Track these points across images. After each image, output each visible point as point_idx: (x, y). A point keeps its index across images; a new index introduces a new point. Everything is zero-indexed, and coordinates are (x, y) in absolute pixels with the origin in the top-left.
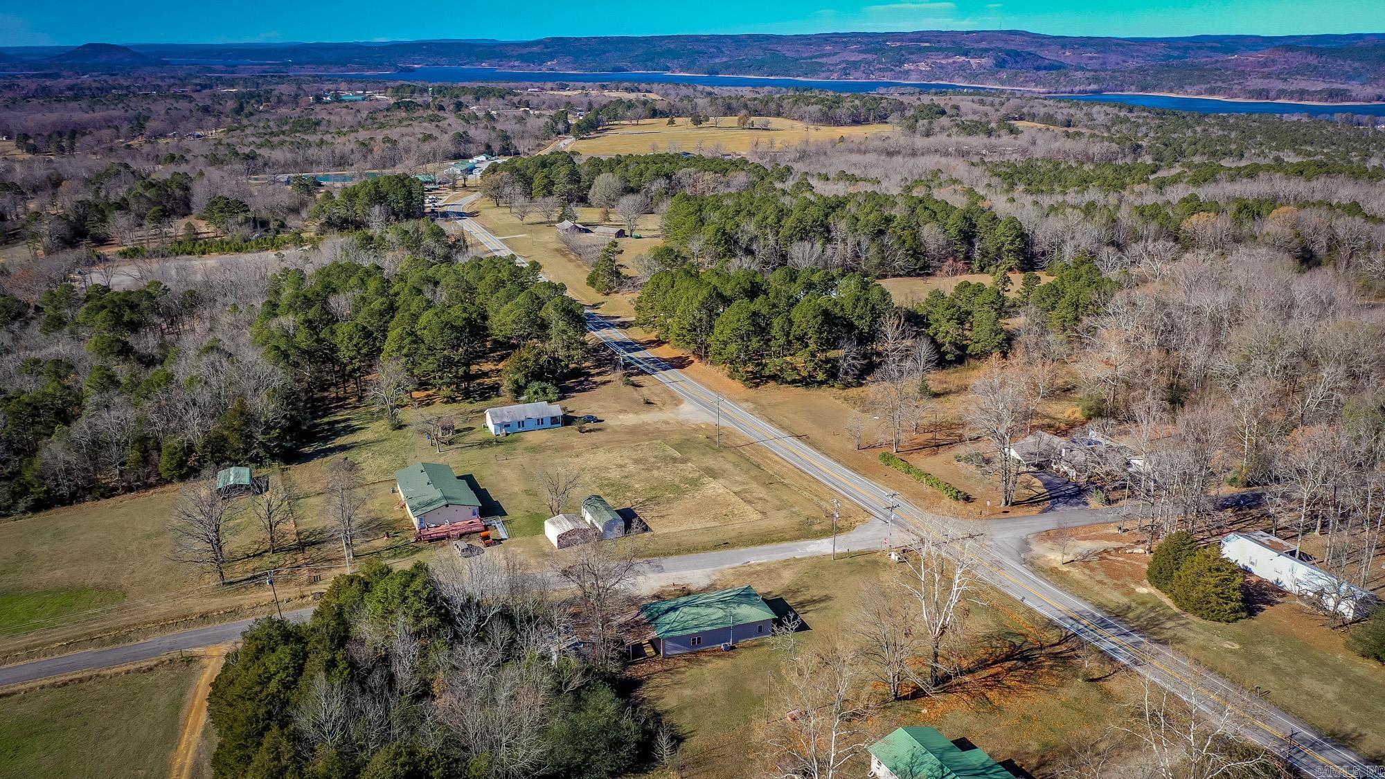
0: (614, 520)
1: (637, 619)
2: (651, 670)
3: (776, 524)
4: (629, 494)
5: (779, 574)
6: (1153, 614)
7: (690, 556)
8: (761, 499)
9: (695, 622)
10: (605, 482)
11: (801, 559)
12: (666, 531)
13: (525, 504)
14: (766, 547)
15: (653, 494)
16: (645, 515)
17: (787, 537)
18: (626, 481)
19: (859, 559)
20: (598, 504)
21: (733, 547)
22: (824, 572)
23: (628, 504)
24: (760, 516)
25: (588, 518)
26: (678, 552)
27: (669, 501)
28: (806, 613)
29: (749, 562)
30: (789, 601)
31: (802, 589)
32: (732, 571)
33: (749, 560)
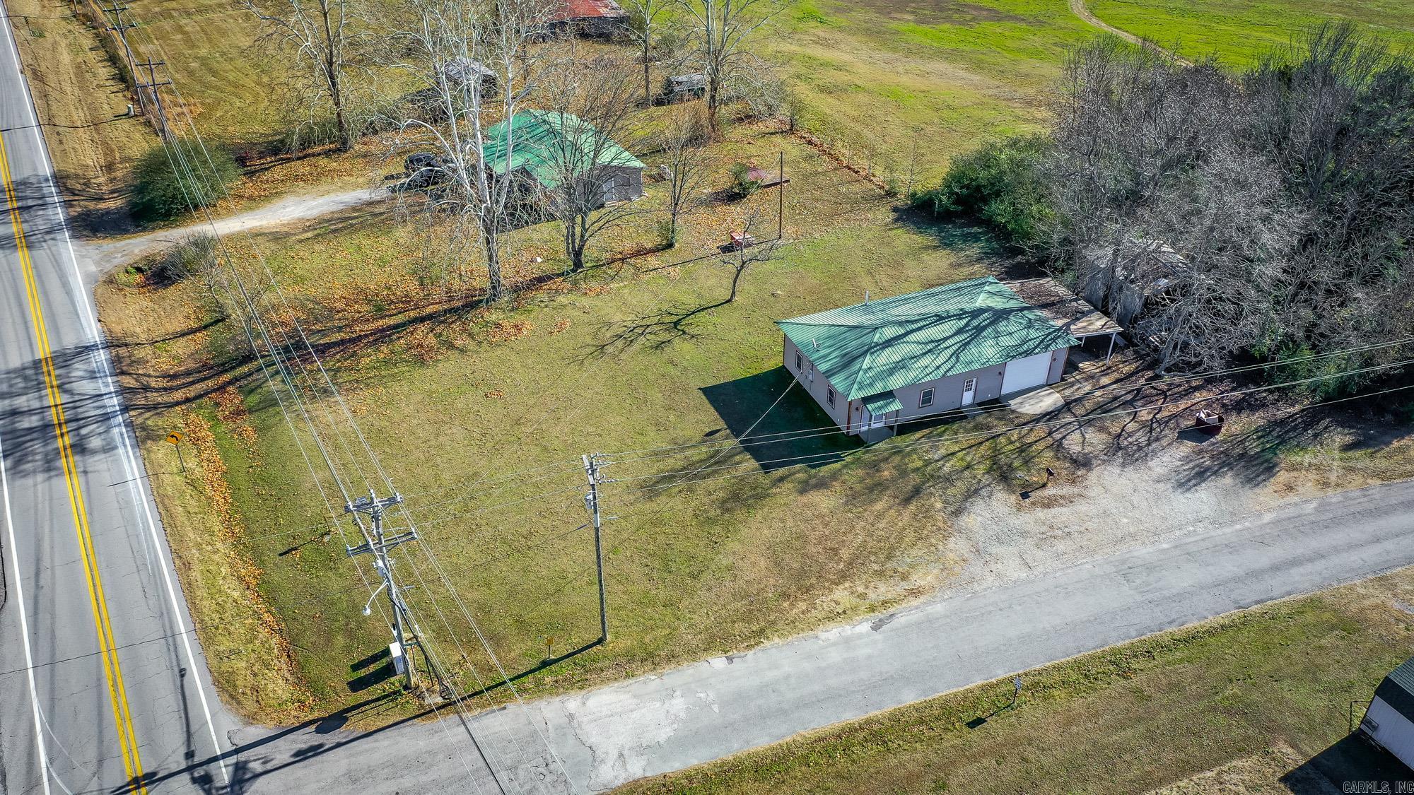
5: (778, 564)
21: (945, 709)
26: (1119, 663)
28: (707, 435)
29: (876, 628)
30: (749, 464)
31: (712, 513)
32: (918, 579)
33: (878, 636)
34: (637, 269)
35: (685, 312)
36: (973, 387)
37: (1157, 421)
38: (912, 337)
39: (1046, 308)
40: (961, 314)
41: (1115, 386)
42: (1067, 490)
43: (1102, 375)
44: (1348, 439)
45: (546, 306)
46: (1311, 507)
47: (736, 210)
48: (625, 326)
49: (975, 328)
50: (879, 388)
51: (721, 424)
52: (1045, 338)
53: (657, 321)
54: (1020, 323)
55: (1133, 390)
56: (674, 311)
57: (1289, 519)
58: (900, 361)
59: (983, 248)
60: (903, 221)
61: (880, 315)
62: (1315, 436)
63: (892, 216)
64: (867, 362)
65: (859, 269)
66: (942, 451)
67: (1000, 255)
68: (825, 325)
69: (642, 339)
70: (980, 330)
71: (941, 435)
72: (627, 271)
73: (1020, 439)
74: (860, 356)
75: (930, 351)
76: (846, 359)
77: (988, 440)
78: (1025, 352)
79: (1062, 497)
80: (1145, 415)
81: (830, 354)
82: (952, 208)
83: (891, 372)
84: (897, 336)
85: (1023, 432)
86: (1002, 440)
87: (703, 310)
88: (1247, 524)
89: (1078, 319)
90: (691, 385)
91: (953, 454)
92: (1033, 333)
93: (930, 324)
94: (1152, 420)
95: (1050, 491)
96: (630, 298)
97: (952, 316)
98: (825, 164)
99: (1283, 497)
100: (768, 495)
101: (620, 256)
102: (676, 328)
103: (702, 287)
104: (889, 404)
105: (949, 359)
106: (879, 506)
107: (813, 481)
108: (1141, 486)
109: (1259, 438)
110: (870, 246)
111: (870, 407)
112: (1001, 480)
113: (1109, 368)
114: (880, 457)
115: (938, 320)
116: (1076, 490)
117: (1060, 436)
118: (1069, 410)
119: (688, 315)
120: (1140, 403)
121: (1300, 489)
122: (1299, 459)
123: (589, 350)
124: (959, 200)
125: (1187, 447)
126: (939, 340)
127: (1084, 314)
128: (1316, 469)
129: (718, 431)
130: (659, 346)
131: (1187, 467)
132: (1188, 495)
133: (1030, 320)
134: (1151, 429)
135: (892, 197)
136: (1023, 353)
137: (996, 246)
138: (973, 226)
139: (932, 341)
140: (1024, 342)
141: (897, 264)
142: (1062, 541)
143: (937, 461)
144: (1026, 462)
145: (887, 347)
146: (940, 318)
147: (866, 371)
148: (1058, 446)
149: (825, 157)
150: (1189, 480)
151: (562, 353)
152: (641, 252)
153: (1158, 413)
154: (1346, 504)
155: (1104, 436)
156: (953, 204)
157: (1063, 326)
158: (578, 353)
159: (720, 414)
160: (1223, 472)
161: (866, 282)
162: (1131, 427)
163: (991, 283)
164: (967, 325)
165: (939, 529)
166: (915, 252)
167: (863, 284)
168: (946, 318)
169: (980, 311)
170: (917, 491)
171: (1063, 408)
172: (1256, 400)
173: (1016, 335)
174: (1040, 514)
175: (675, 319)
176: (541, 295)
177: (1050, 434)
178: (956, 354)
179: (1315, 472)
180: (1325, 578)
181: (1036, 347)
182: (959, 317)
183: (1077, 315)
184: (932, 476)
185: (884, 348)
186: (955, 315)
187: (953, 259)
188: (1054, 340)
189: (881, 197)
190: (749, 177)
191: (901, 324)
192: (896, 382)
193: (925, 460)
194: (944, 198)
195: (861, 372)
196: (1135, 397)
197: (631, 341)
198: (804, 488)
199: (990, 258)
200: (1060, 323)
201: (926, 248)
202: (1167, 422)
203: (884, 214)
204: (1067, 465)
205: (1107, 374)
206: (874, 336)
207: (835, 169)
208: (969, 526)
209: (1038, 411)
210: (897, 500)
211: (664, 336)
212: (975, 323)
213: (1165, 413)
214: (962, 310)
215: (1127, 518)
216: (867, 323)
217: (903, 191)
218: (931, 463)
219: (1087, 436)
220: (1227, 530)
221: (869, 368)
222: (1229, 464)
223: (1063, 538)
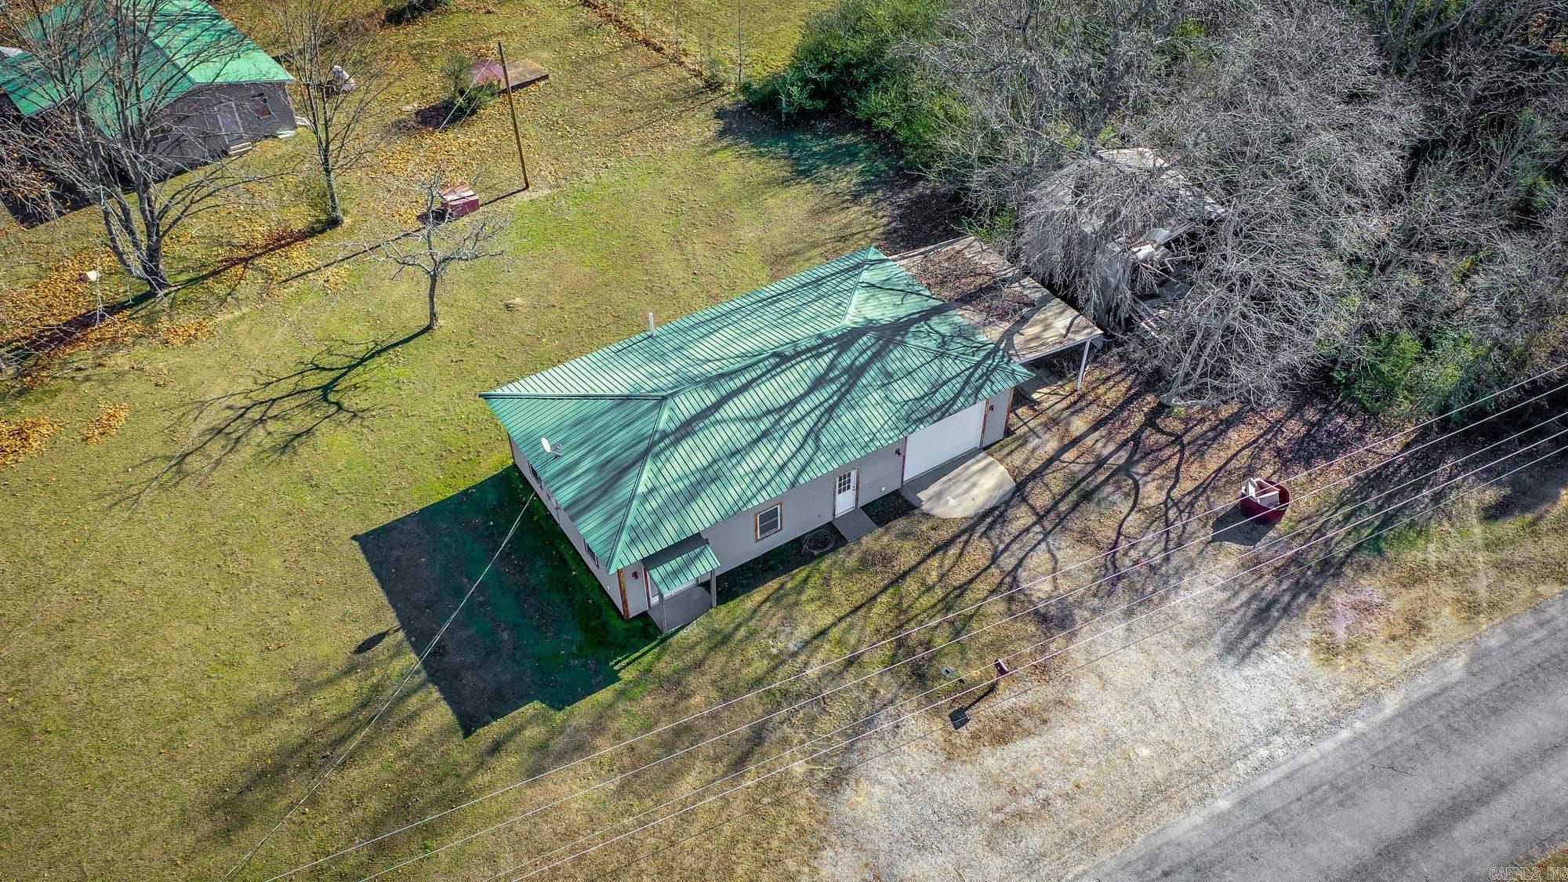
28: (360, 649)
34: (269, 277)
35: (346, 361)
36: (853, 484)
37: (1175, 505)
38: (731, 409)
39: (967, 303)
40: (820, 346)
41: (1096, 435)
42: (1035, 694)
43: (1073, 413)
44: (1490, 495)
45: (87, 379)
46: (1457, 665)
47: (455, 139)
48: (230, 407)
49: (845, 371)
50: (669, 535)
51: (390, 619)
52: (972, 374)
53: (291, 387)
54: (926, 349)
55: (1127, 441)
56: (325, 361)
57: (1427, 700)
58: (710, 465)
59: (861, 173)
60: (733, 133)
61: (674, 364)
62: (1437, 498)
63: (716, 125)
64: (646, 477)
65: (659, 236)
66: (804, 631)
67: (889, 184)
68: (570, 397)
69: (259, 433)
70: (855, 373)
71: (799, 590)
72: (250, 283)
73: (942, 577)
74: (633, 464)
75: (765, 434)
76: (609, 473)
77: (884, 590)
78: (939, 408)
79: (1027, 712)
80: (1152, 494)
81: (577, 462)
82: (808, 104)
83: (692, 495)
84: (703, 411)
85: (947, 563)
86: (911, 585)
87: (379, 353)
88: (1359, 725)
89: (1024, 320)
90: (341, 530)
91: (823, 632)
92: (951, 368)
93: (764, 374)
94: (1165, 503)
95: (1007, 700)
96: (247, 344)
97: (804, 352)
98: (611, 38)
99: (1407, 649)
100: (468, 794)
101: (243, 253)
102: (325, 398)
103: (382, 303)
104: (692, 561)
105: (802, 446)
106: (687, 786)
107: (558, 743)
108: (1165, 658)
109: (1347, 518)
110: (678, 189)
111: (656, 574)
112: (912, 685)
113: (1082, 397)
114: (688, 658)
115: (778, 365)
116: (1049, 692)
117: (1014, 561)
118: (1024, 500)
119: (351, 368)
120: (1140, 469)
121: (1433, 625)
122: (1421, 556)
123: (153, 470)
124: (818, 91)
125: (1232, 554)
126: (782, 408)
127: (1035, 306)
128: (1451, 575)
129: (381, 637)
130: (287, 446)
131: (1237, 603)
132: (1248, 671)
133: (943, 336)
134: (1167, 521)
135: (714, 91)
136: (933, 412)
137: (883, 167)
138: (844, 133)
139: (769, 412)
140: (935, 389)
141: (720, 219)
142: (1036, 826)
143: (794, 655)
144: (957, 635)
145: (683, 437)
146: (782, 359)
147: (645, 498)
148: (1010, 588)
149: (610, 27)
150: (1245, 634)
151: (102, 484)
152: (281, 241)
153: (1173, 487)
154: (1515, 648)
155: (1089, 550)
156: (810, 97)
157: (1000, 341)
158: (132, 480)
159: (389, 593)
160: (1300, 608)
161: (670, 264)
162: (1134, 522)
163: (873, 263)
164: (831, 367)
165: (801, 832)
166: (752, 192)
167: (666, 266)
168: (793, 357)
169: (853, 335)
170: (757, 739)
171: (1012, 498)
172: (1329, 434)
173: (921, 375)
174: (990, 762)
175: (325, 378)
176: (82, 355)
177: (994, 559)
178: (814, 433)
179: (1450, 580)
180: (1516, 843)
181: (957, 396)
182: (815, 352)
183: (1022, 313)
184: (785, 694)
185: (677, 441)
186: (808, 350)
187: (814, 201)
188: (987, 376)
189: (697, 93)
190: (475, 79)
191: (709, 382)
192: (703, 515)
193: (772, 657)
194: (795, 90)
195: (635, 503)
196: (1131, 456)
197: (238, 440)
198: (540, 764)
199: (874, 192)
200: (993, 334)
201: (771, 183)
202: (1192, 504)
203: (701, 125)
204: (1031, 628)
205: (1082, 410)
206: (659, 416)
207: (626, 47)
208: (859, 814)
209: (970, 512)
210: (720, 767)
211: (301, 421)
212: (845, 360)
213: (1186, 485)
214: (820, 336)
215: (1147, 744)
216: (649, 386)
217: (732, 79)
218: (783, 662)
219: (1059, 555)
220: (1328, 745)
221: (650, 491)
222: (1307, 586)
223: (1036, 816)
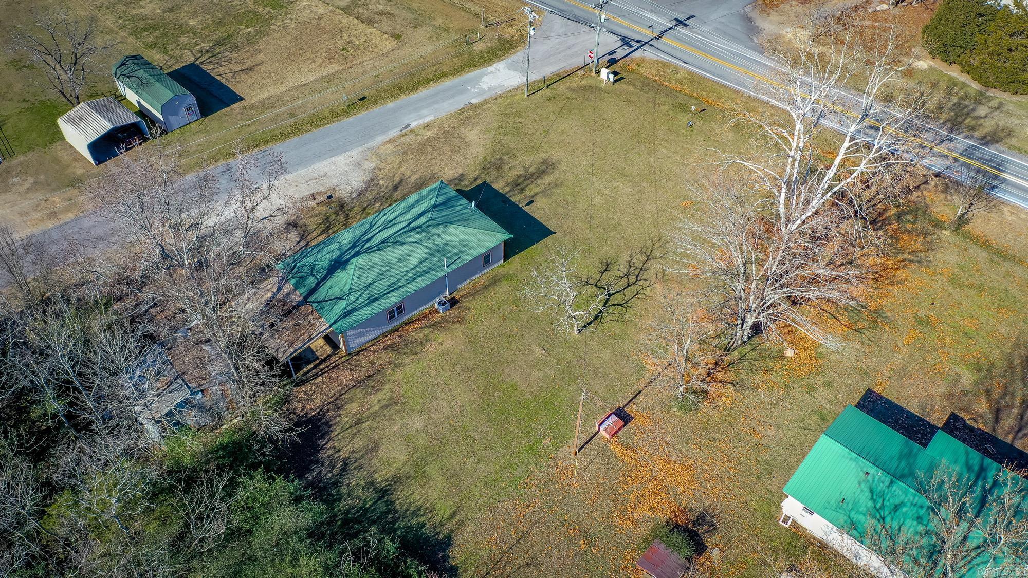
0: (177, 97)
1: (280, 296)
2: (335, 387)
3: (422, 51)
4: (184, 39)
5: (462, 139)
6: (955, 99)
7: (317, 132)
8: (382, 13)
9: (386, 282)
10: (141, 24)
11: (480, 105)
12: (264, 95)
13: (18, 87)
14: (422, 93)
15: (221, 32)
16: (222, 72)
17: (445, 69)
18: (172, 17)
19: (561, 88)
20: (141, 73)
21: (375, 103)
22: (522, 120)
23: (188, 58)
24: (394, 43)
25: (132, 97)
26: (296, 129)
27: (250, 40)
28: (532, 202)
29: (409, 125)
30: (498, 186)
31: (506, 157)
32: (390, 147)
33: (407, 122)
38: (404, 225)
42: (303, 205)
49: (356, 247)
58: (412, 209)
75: (391, 221)
83: (416, 202)
84: (415, 221)
95: (314, 203)
100: (479, 170)
105: (377, 222)
106: (416, 176)
107: (458, 182)
112: (344, 204)
116: (299, 206)
129: (528, 205)
144: (327, 219)
148: (303, 235)
159: (532, 217)
165: (380, 171)
170: (395, 188)
174: (322, 187)
178: (372, 225)
182: (369, 249)
185: (423, 212)
191: (412, 229)
198: (461, 177)
204: (301, 222)
208: (364, 174)
210: (406, 181)
212: (357, 249)
